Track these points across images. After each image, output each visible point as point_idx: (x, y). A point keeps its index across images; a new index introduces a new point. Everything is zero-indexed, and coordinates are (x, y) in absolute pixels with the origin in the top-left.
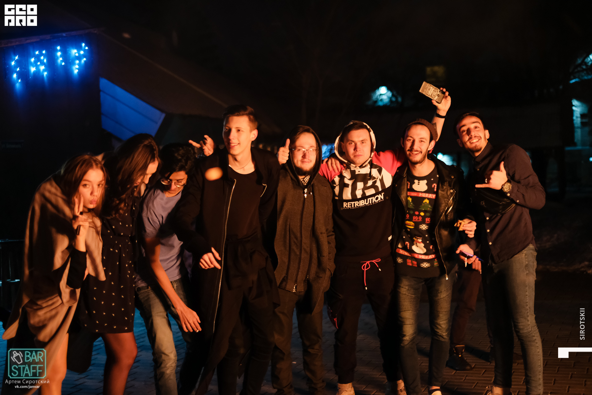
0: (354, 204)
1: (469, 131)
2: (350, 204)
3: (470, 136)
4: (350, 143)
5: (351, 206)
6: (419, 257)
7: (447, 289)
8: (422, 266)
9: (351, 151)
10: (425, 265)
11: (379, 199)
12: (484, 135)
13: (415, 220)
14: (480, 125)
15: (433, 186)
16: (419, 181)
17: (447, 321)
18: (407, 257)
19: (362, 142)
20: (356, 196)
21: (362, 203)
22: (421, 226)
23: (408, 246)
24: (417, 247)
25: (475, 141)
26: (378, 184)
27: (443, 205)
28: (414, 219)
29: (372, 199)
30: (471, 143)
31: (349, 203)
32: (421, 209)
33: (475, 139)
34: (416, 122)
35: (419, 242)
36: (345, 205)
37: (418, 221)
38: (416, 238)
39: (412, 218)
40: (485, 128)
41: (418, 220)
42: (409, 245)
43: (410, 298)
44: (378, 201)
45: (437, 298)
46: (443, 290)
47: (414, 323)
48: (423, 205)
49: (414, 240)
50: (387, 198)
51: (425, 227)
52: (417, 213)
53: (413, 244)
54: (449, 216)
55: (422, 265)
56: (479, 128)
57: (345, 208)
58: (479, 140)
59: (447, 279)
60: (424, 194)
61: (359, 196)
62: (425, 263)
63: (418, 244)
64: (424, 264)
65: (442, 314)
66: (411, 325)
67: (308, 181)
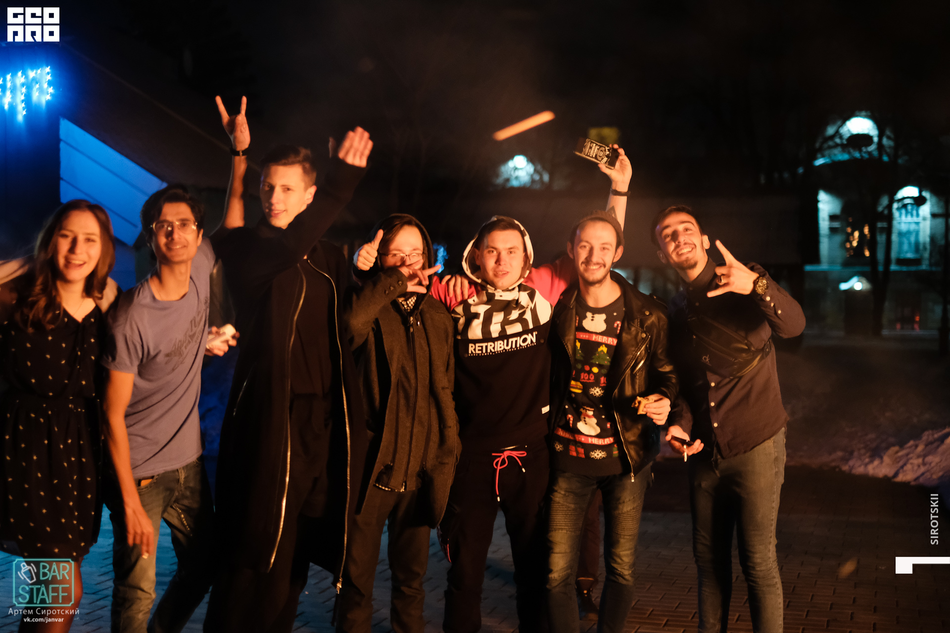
0: (486, 347)
1: (675, 236)
2: (479, 346)
3: (677, 243)
4: (489, 252)
5: (482, 350)
6: (588, 440)
7: (634, 498)
8: (592, 457)
9: (490, 263)
10: (598, 455)
11: (529, 341)
12: (700, 242)
13: (584, 379)
14: (694, 227)
15: (616, 325)
16: (593, 314)
17: (632, 551)
18: (569, 440)
19: (511, 251)
20: (490, 333)
21: (499, 346)
22: (593, 390)
23: (571, 422)
24: (586, 424)
25: (685, 251)
26: (528, 316)
27: (630, 356)
28: (582, 377)
29: (516, 341)
30: (679, 255)
31: (477, 345)
32: (593, 361)
33: (686, 248)
34: (593, 216)
35: (589, 417)
36: (471, 348)
37: (588, 381)
38: (584, 409)
39: (580, 377)
40: (703, 231)
41: (589, 379)
42: (573, 421)
43: (566, 509)
44: (527, 345)
45: (617, 512)
46: (627, 500)
47: (568, 551)
48: (597, 355)
49: (581, 412)
50: (542, 341)
51: (600, 393)
52: (587, 368)
53: (580, 420)
54: (638, 377)
55: (593, 454)
56: (691, 230)
57: (471, 354)
58: (692, 249)
59: (633, 481)
60: (600, 337)
61: (495, 334)
62: (598, 452)
63: (587, 419)
64: (595, 453)
65: (624, 538)
66: (563, 555)
67: (413, 305)
